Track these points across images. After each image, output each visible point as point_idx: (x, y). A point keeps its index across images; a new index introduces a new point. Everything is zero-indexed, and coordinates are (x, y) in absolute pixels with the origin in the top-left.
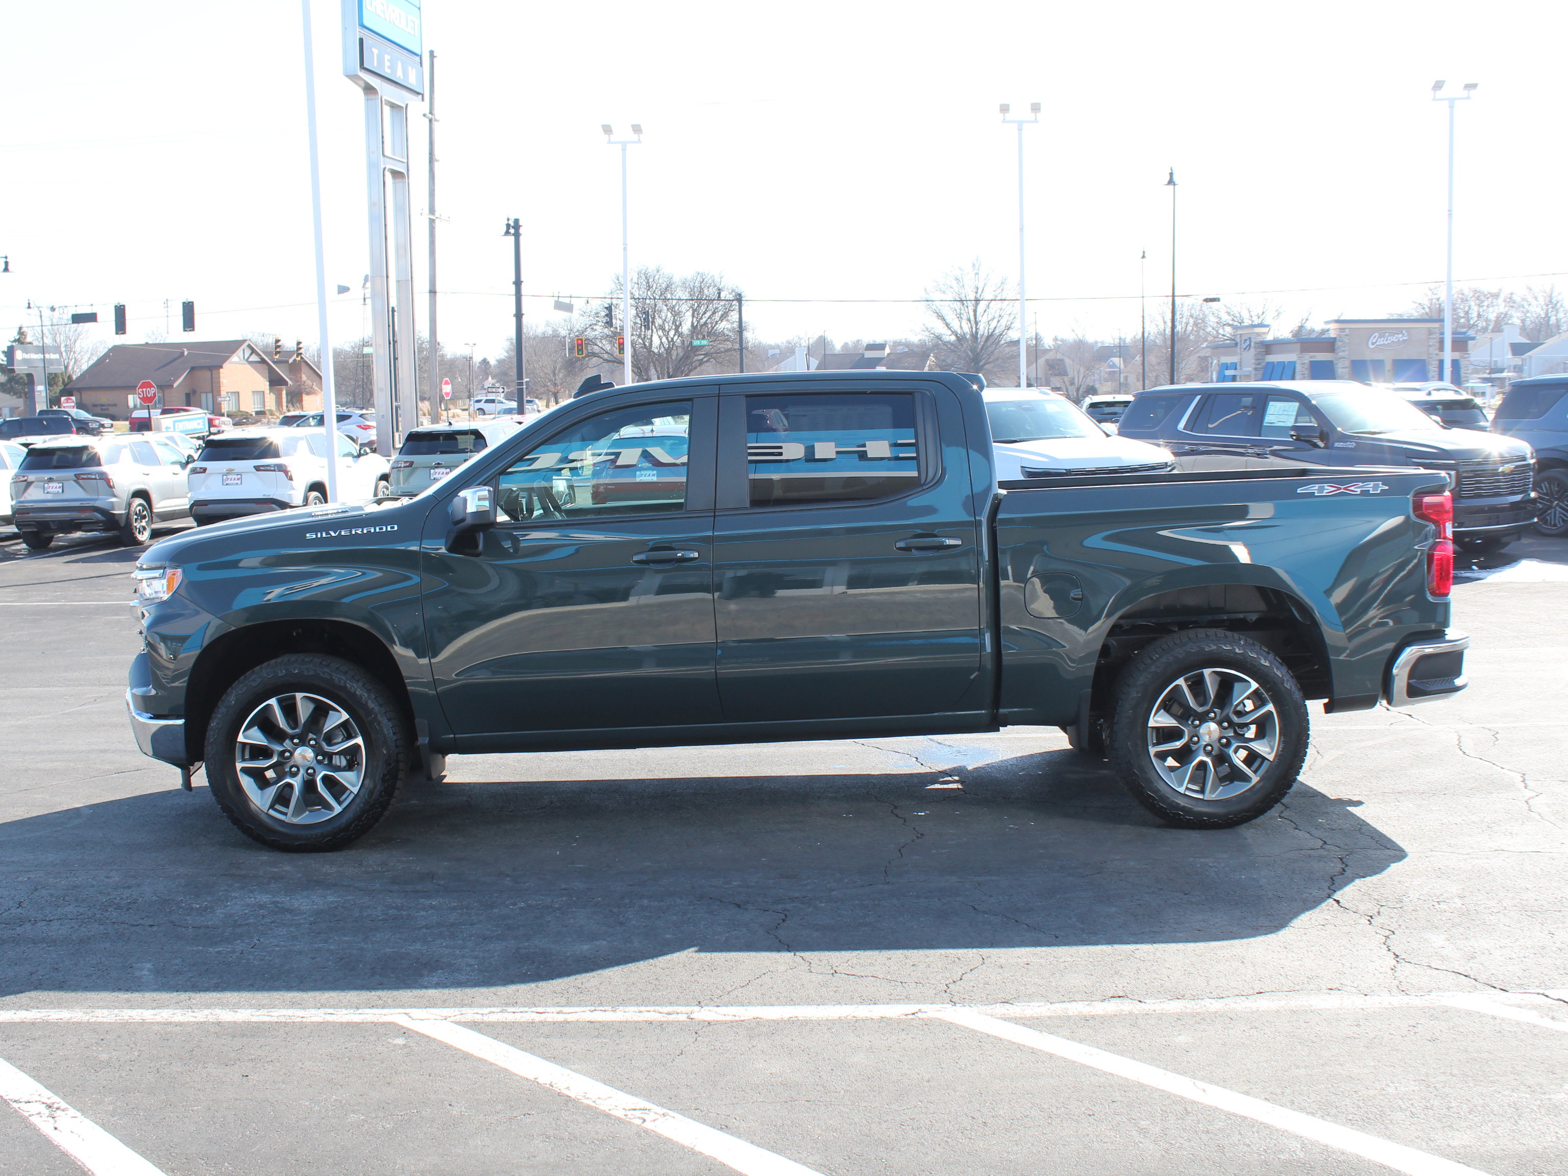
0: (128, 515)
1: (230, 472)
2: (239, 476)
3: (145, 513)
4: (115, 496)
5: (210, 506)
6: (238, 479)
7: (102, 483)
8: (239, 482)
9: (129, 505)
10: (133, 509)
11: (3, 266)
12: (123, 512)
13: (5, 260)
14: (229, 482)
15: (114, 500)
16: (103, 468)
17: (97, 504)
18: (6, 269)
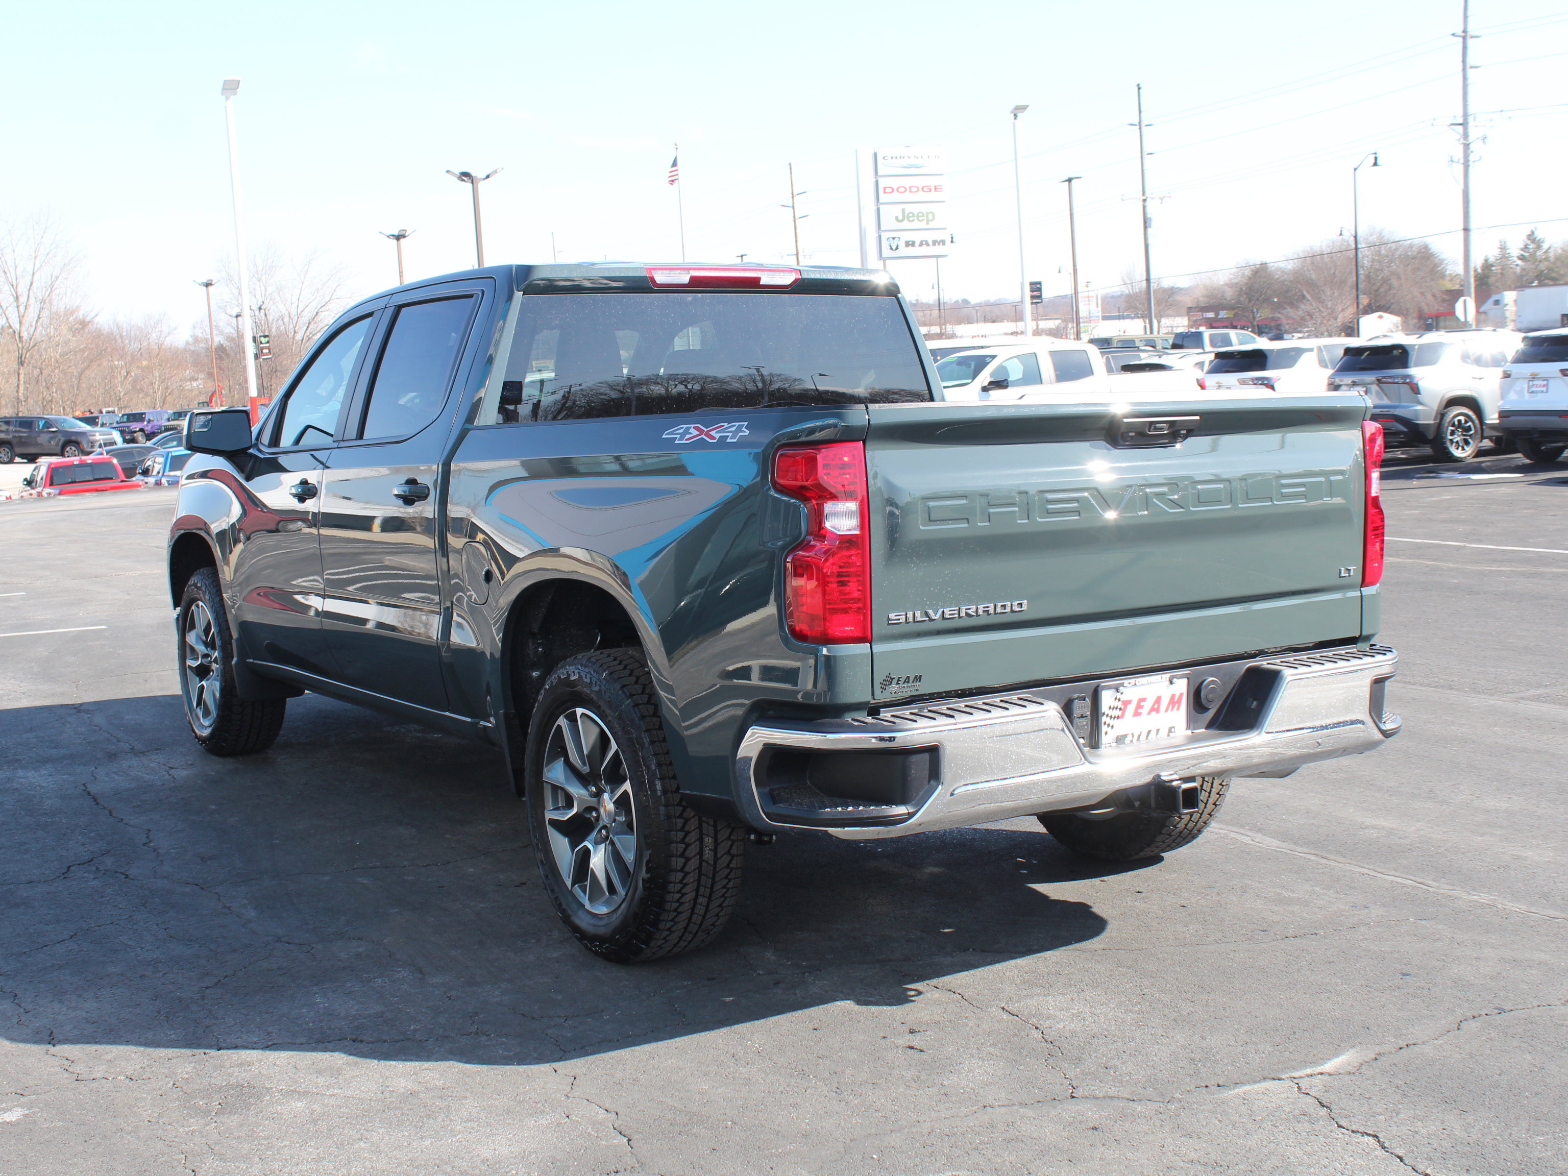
0: (1439, 426)
1: (1534, 377)
2: (1545, 382)
3: (1470, 424)
4: (1421, 404)
5: (1512, 418)
6: (1544, 386)
7: (1405, 389)
8: (1544, 389)
9: (1442, 416)
10: (1448, 420)
11: (1373, 161)
12: (1432, 422)
13: (1374, 156)
14: (1534, 389)
15: (1419, 407)
16: (1413, 371)
17: (1398, 412)
18: (1375, 164)
